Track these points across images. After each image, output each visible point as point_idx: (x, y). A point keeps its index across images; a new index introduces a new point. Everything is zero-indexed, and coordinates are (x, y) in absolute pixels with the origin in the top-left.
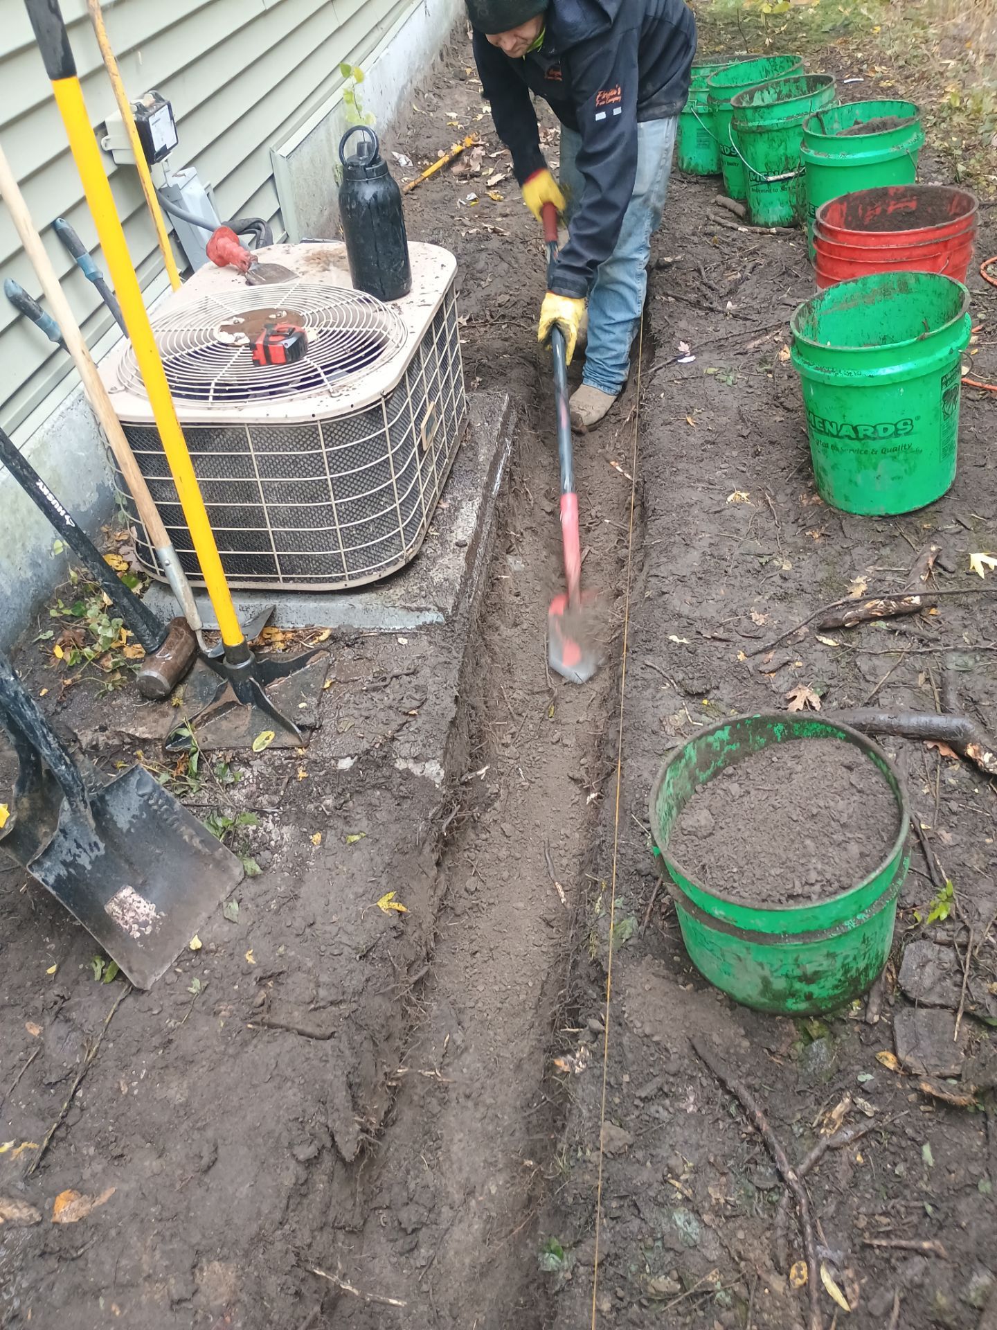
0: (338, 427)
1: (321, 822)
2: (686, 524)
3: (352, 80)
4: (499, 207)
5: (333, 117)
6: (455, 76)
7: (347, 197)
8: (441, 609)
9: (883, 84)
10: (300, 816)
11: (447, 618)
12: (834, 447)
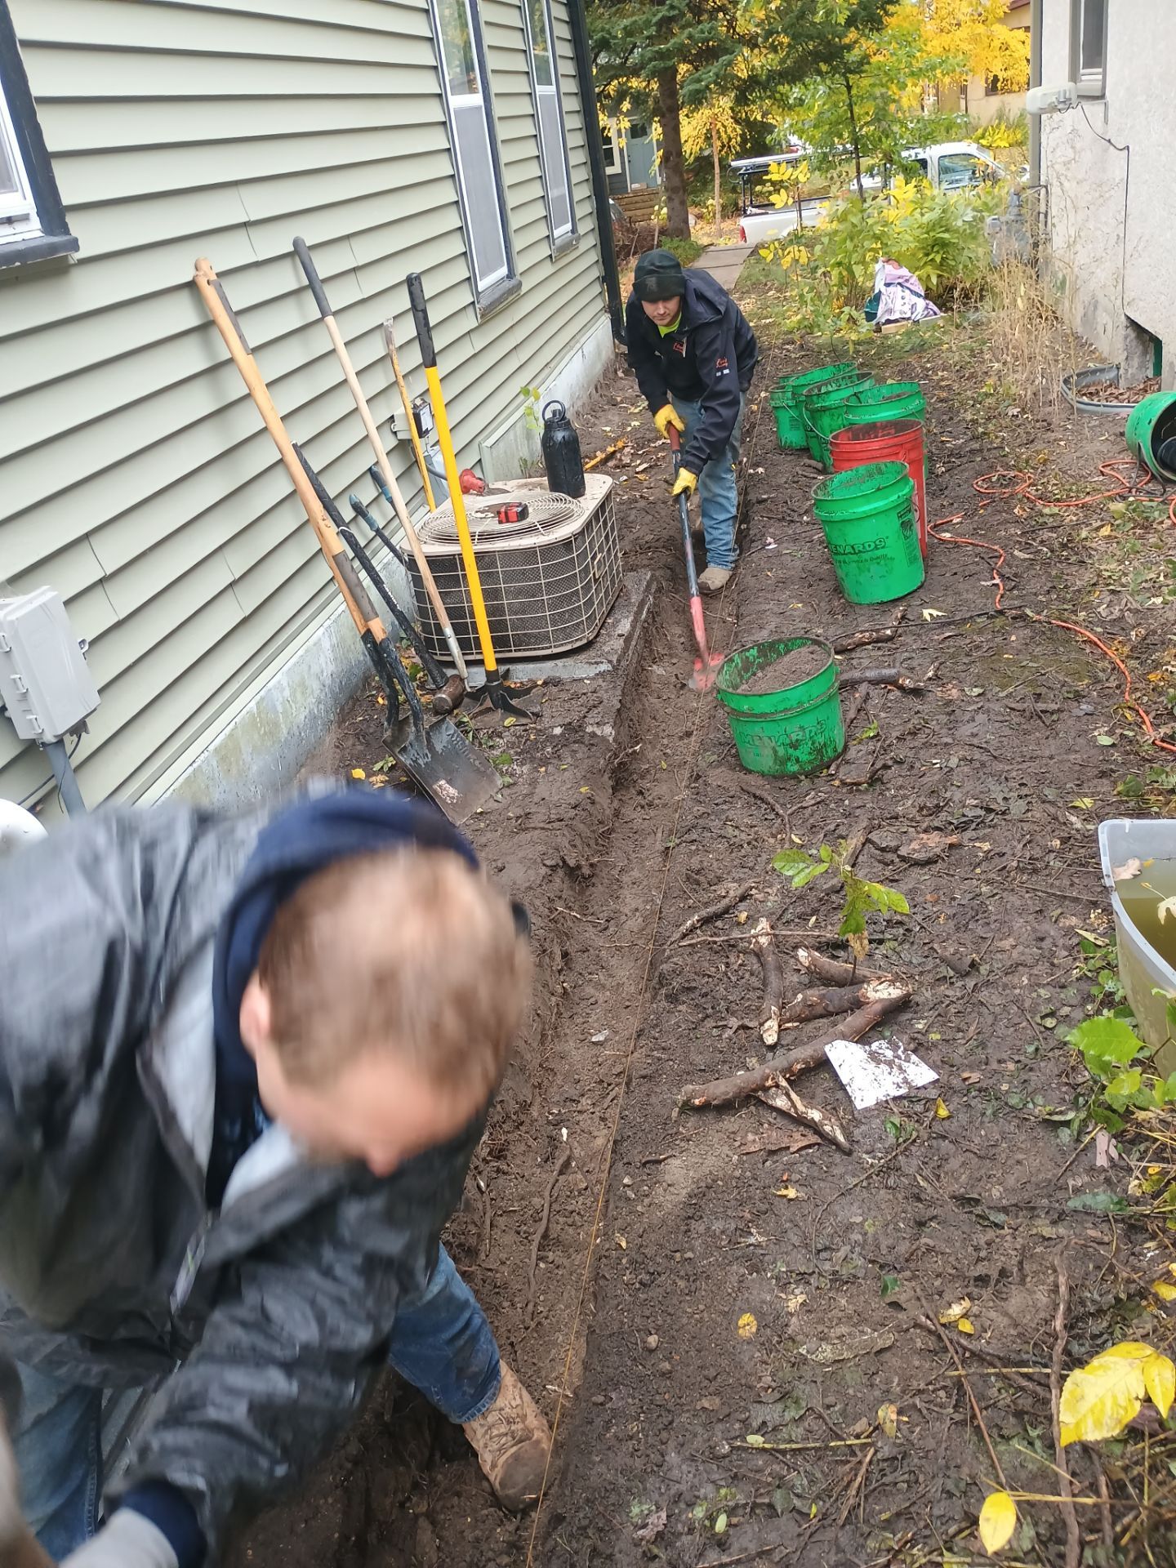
0: (548, 550)
1: (545, 762)
3: (532, 399)
4: (646, 484)
5: (519, 425)
6: (608, 403)
7: (547, 440)
8: (610, 662)
9: (943, 383)
10: (532, 760)
11: (614, 667)
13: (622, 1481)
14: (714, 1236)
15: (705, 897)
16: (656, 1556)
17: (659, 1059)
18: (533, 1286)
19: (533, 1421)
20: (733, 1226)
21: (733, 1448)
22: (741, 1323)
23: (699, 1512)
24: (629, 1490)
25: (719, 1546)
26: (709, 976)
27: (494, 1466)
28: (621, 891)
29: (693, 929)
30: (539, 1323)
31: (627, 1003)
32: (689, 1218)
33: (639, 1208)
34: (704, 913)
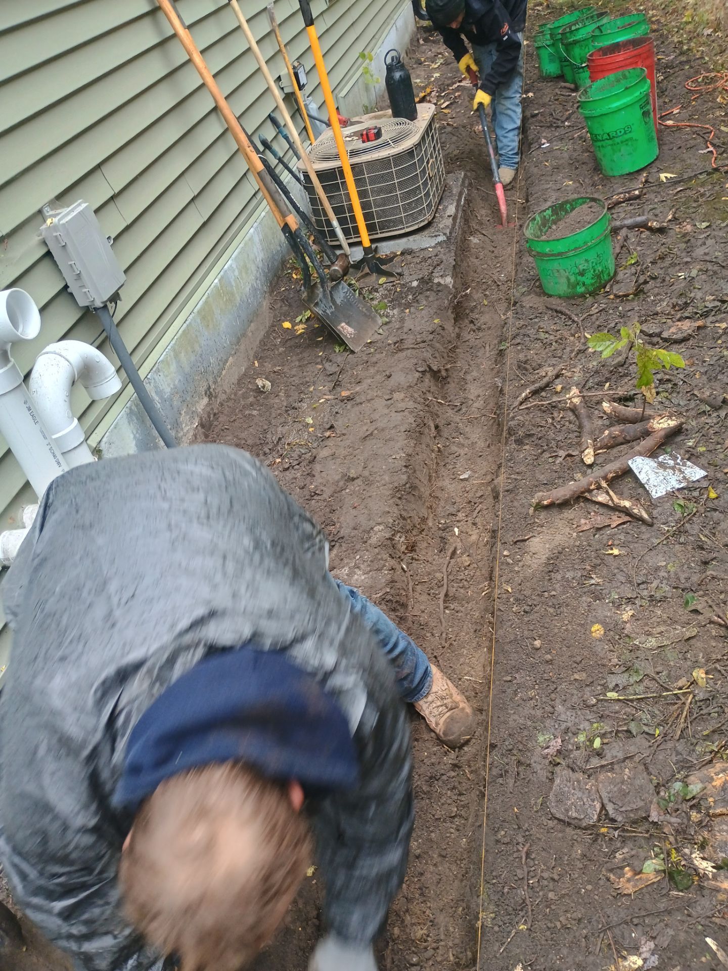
0: (399, 158)
1: (408, 305)
2: (545, 194)
3: (367, 61)
4: (449, 115)
5: (360, 80)
6: (416, 63)
7: (389, 79)
8: (445, 234)
10: (400, 305)
11: (447, 237)
12: (603, 146)
13: (529, 723)
14: (568, 581)
15: (532, 378)
16: (559, 764)
17: (516, 479)
18: (444, 624)
19: (458, 697)
20: (580, 574)
21: (598, 700)
22: (593, 629)
23: (581, 738)
24: (535, 728)
25: (598, 755)
26: (542, 426)
27: (437, 724)
28: (467, 386)
29: (526, 399)
30: (451, 644)
31: (480, 454)
32: (550, 571)
33: (516, 569)
34: (533, 388)
